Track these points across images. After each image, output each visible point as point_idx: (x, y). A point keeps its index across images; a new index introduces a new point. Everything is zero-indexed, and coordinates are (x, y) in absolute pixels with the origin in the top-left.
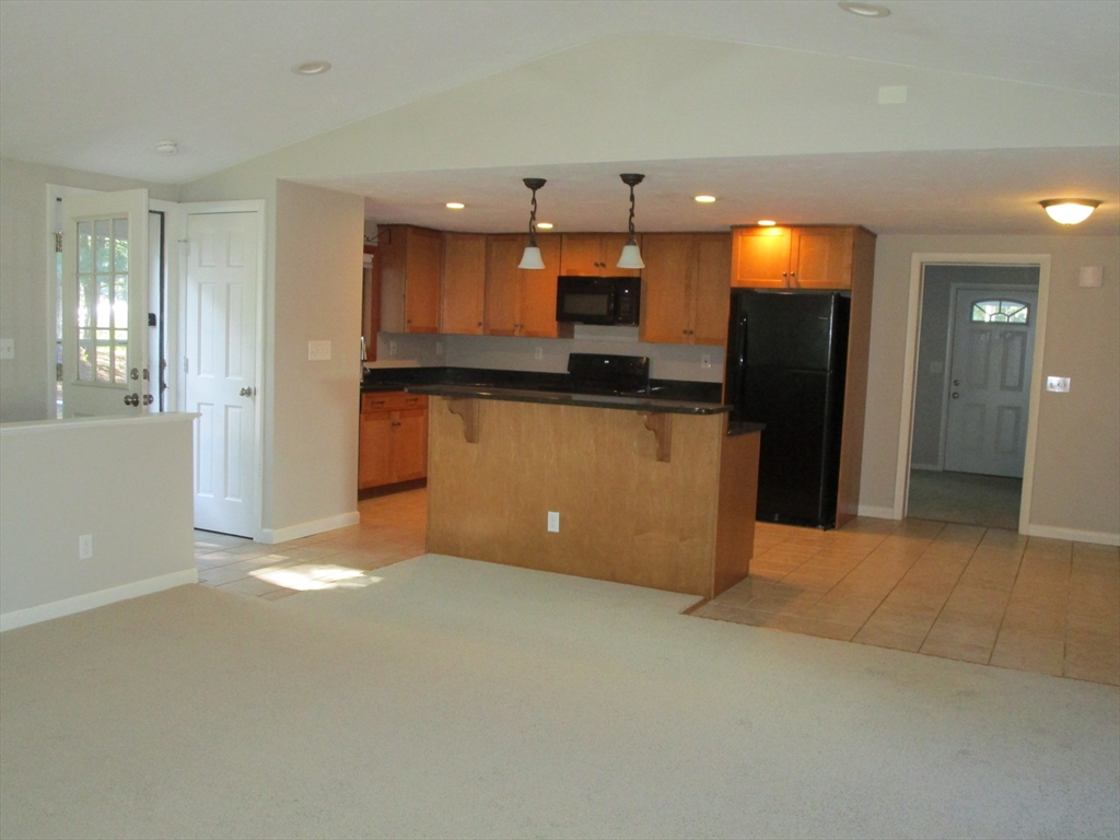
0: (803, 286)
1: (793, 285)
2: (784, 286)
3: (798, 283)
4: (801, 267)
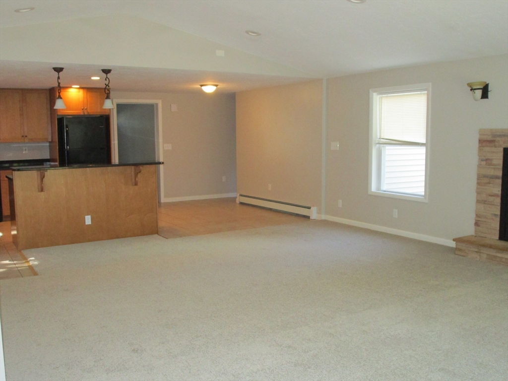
0: (90, 114)
1: (86, 113)
2: (82, 114)
3: (88, 112)
4: (88, 106)
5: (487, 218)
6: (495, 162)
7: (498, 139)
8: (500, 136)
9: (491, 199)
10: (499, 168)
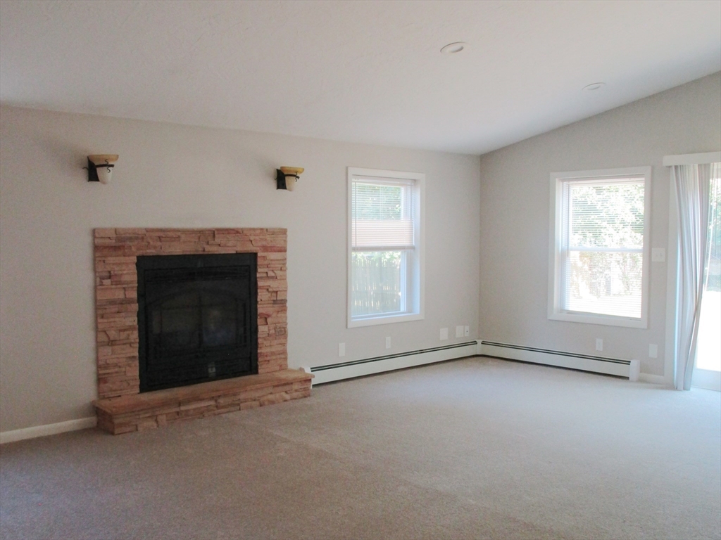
5: (120, 367)
6: (126, 278)
7: (128, 243)
8: (130, 239)
9: (123, 335)
10: (133, 287)
